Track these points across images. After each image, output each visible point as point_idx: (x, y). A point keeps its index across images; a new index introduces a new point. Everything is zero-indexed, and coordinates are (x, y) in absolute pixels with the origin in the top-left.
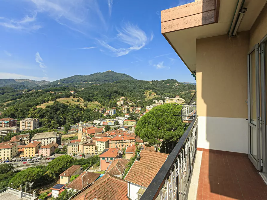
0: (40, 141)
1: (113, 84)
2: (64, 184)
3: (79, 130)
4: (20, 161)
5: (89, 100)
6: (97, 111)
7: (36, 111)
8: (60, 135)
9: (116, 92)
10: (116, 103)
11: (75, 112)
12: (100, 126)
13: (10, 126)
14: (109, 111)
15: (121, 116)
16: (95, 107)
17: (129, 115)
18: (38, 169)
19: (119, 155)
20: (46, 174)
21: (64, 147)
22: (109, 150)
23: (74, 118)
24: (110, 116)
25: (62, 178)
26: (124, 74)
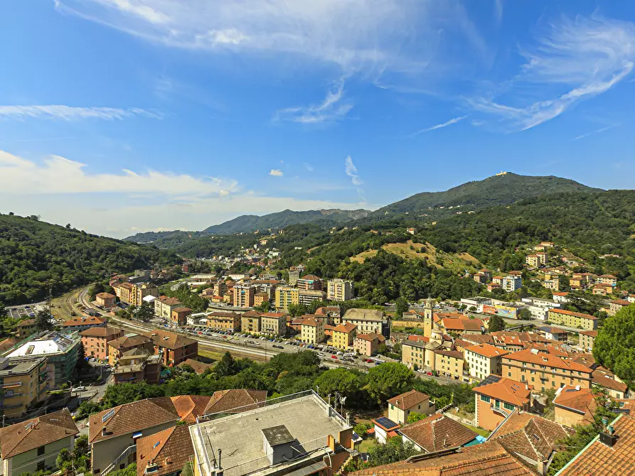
0: (355, 322)
1: (513, 208)
2: (397, 422)
3: (426, 316)
4: (328, 351)
5: (448, 250)
6: (467, 275)
7: (349, 267)
8: (388, 319)
9: (522, 229)
10: (522, 260)
11: (416, 275)
12: (474, 315)
13: (315, 289)
14: (502, 280)
15: (539, 296)
16: (462, 267)
17: (567, 297)
18: (353, 376)
19: (532, 405)
20: (366, 390)
21: (395, 345)
22: (500, 382)
23: (414, 287)
24: (503, 292)
25: (392, 408)
26: (551, 178)
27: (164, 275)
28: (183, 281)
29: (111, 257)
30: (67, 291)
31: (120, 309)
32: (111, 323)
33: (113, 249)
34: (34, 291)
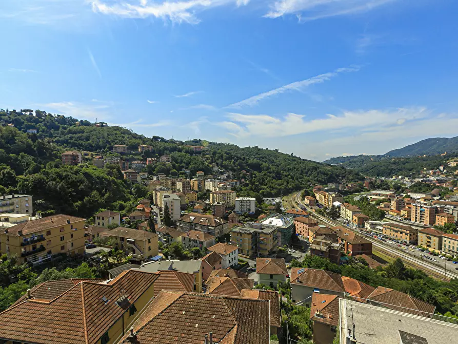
27: (349, 188)
28: (364, 194)
29: (314, 173)
30: (290, 193)
31: (318, 208)
32: (312, 216)
33: (316, 168)
34: (275, 191)
